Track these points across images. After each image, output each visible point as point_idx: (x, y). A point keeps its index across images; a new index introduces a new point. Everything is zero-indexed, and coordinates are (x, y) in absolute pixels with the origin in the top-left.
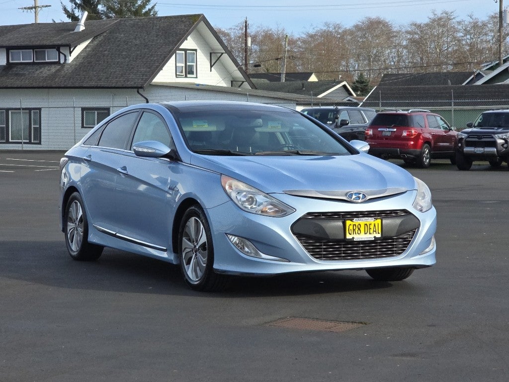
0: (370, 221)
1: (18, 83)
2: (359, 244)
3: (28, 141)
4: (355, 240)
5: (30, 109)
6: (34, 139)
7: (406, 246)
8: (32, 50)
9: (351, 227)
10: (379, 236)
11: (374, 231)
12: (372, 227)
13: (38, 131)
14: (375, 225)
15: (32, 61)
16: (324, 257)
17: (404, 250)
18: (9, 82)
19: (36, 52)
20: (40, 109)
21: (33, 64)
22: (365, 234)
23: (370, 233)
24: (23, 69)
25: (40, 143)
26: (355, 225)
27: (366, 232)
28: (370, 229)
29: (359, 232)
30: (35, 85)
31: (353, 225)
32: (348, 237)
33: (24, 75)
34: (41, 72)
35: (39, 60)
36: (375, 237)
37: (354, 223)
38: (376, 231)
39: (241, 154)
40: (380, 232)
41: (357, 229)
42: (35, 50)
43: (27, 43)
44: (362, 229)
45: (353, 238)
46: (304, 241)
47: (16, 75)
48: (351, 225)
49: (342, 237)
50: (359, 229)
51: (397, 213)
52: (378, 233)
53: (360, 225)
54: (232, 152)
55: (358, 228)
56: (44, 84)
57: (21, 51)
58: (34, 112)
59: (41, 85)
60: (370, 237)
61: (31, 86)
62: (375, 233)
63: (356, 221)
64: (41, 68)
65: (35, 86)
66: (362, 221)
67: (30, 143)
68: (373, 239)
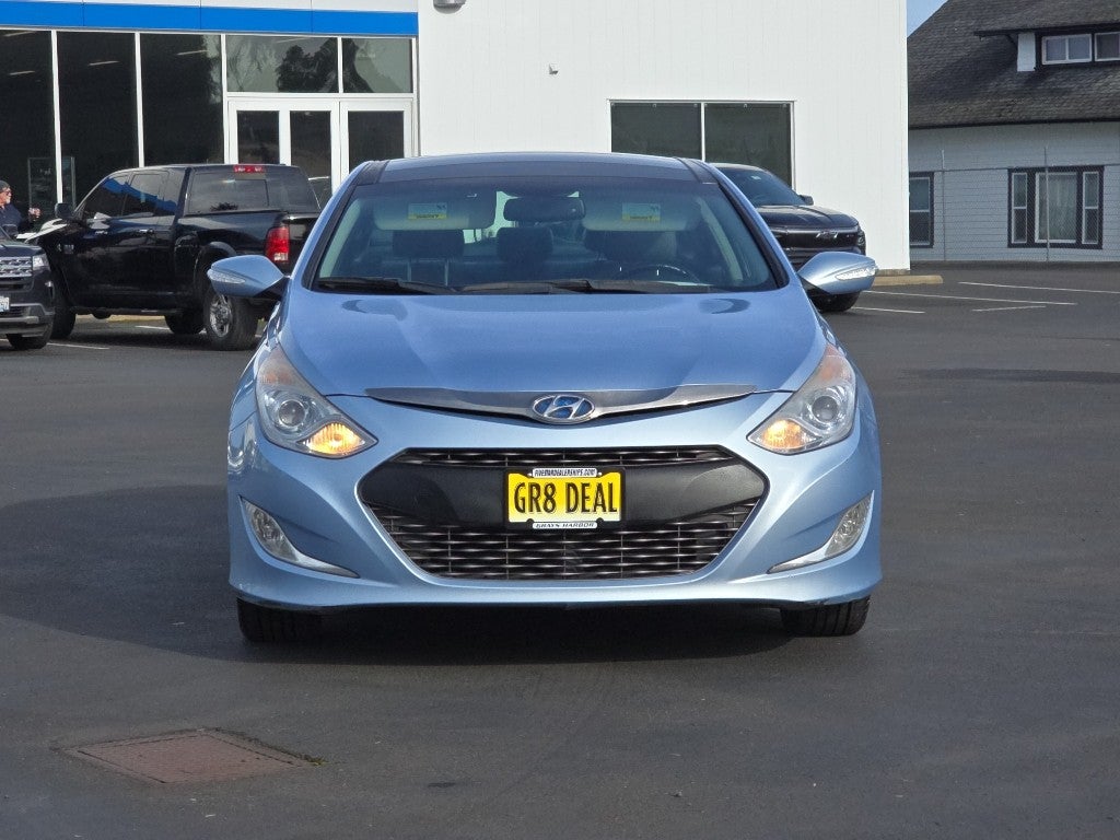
0: (585, 476)
1: (1053, 111)
2: (561, 538)
3: (1074, 241)
4: (534, 526)
5: (1079, 169)
6: (1088, 238)
7: (720, 546)
8: (1090, 35)
9: (524, 493)
10: (615, 517)
11: (596, 505)
12: (591, 492)
13: (1096, 218)
14: (600, 488)
15: (1090, 60)
16: (454, 570)
17: (711, 558)
18: (1033, 108)
19: (1099, 38)
20: (1100, 168)
21: (1093, 65)
22: (569, 510)
23: (584, 510)
24: (1068, 80)
25: (1099, 247)
26: (538, 487)
27: (572, 506)
28: (584, 497)
29: (550, 506)
30: (1088, 113)
31: (531, 486)
32: (515, 517)
33: (1067, 92)
34: (1107, 85)
35: (1105, 57)
36: (599, 521)
37: (532, 481)
38: (603, 506)
39: (420, 289)
40: (617, 504)
41: (543, 497)
42: (1096, 34)
43: (1081, 20)
44: (560, 497)
45: (530, 521)
46: (398, 524)
47: (1052, 92)
48: (523, 485)
49: (497, 519)
50: (549, 498)
51: (694, 455)
52: (612, 510)
53: (552, 486)
54: (402, 283)
55: (546, 493)
56: (1110, 111)
57: (1067, 37)
58: (1089, 176)
59: (1101, 113)
60: (586, 520)
61: (1080, 116)
62: (599, 509)
63: (540, 476)
64: (1106, 75)
65: (1087, 116)
66: (560, 478)
67: (1078, 245)
68: (595, 526)
